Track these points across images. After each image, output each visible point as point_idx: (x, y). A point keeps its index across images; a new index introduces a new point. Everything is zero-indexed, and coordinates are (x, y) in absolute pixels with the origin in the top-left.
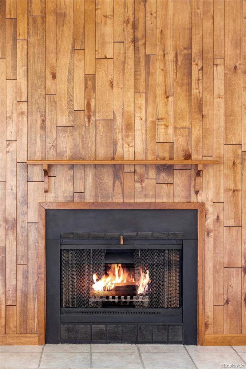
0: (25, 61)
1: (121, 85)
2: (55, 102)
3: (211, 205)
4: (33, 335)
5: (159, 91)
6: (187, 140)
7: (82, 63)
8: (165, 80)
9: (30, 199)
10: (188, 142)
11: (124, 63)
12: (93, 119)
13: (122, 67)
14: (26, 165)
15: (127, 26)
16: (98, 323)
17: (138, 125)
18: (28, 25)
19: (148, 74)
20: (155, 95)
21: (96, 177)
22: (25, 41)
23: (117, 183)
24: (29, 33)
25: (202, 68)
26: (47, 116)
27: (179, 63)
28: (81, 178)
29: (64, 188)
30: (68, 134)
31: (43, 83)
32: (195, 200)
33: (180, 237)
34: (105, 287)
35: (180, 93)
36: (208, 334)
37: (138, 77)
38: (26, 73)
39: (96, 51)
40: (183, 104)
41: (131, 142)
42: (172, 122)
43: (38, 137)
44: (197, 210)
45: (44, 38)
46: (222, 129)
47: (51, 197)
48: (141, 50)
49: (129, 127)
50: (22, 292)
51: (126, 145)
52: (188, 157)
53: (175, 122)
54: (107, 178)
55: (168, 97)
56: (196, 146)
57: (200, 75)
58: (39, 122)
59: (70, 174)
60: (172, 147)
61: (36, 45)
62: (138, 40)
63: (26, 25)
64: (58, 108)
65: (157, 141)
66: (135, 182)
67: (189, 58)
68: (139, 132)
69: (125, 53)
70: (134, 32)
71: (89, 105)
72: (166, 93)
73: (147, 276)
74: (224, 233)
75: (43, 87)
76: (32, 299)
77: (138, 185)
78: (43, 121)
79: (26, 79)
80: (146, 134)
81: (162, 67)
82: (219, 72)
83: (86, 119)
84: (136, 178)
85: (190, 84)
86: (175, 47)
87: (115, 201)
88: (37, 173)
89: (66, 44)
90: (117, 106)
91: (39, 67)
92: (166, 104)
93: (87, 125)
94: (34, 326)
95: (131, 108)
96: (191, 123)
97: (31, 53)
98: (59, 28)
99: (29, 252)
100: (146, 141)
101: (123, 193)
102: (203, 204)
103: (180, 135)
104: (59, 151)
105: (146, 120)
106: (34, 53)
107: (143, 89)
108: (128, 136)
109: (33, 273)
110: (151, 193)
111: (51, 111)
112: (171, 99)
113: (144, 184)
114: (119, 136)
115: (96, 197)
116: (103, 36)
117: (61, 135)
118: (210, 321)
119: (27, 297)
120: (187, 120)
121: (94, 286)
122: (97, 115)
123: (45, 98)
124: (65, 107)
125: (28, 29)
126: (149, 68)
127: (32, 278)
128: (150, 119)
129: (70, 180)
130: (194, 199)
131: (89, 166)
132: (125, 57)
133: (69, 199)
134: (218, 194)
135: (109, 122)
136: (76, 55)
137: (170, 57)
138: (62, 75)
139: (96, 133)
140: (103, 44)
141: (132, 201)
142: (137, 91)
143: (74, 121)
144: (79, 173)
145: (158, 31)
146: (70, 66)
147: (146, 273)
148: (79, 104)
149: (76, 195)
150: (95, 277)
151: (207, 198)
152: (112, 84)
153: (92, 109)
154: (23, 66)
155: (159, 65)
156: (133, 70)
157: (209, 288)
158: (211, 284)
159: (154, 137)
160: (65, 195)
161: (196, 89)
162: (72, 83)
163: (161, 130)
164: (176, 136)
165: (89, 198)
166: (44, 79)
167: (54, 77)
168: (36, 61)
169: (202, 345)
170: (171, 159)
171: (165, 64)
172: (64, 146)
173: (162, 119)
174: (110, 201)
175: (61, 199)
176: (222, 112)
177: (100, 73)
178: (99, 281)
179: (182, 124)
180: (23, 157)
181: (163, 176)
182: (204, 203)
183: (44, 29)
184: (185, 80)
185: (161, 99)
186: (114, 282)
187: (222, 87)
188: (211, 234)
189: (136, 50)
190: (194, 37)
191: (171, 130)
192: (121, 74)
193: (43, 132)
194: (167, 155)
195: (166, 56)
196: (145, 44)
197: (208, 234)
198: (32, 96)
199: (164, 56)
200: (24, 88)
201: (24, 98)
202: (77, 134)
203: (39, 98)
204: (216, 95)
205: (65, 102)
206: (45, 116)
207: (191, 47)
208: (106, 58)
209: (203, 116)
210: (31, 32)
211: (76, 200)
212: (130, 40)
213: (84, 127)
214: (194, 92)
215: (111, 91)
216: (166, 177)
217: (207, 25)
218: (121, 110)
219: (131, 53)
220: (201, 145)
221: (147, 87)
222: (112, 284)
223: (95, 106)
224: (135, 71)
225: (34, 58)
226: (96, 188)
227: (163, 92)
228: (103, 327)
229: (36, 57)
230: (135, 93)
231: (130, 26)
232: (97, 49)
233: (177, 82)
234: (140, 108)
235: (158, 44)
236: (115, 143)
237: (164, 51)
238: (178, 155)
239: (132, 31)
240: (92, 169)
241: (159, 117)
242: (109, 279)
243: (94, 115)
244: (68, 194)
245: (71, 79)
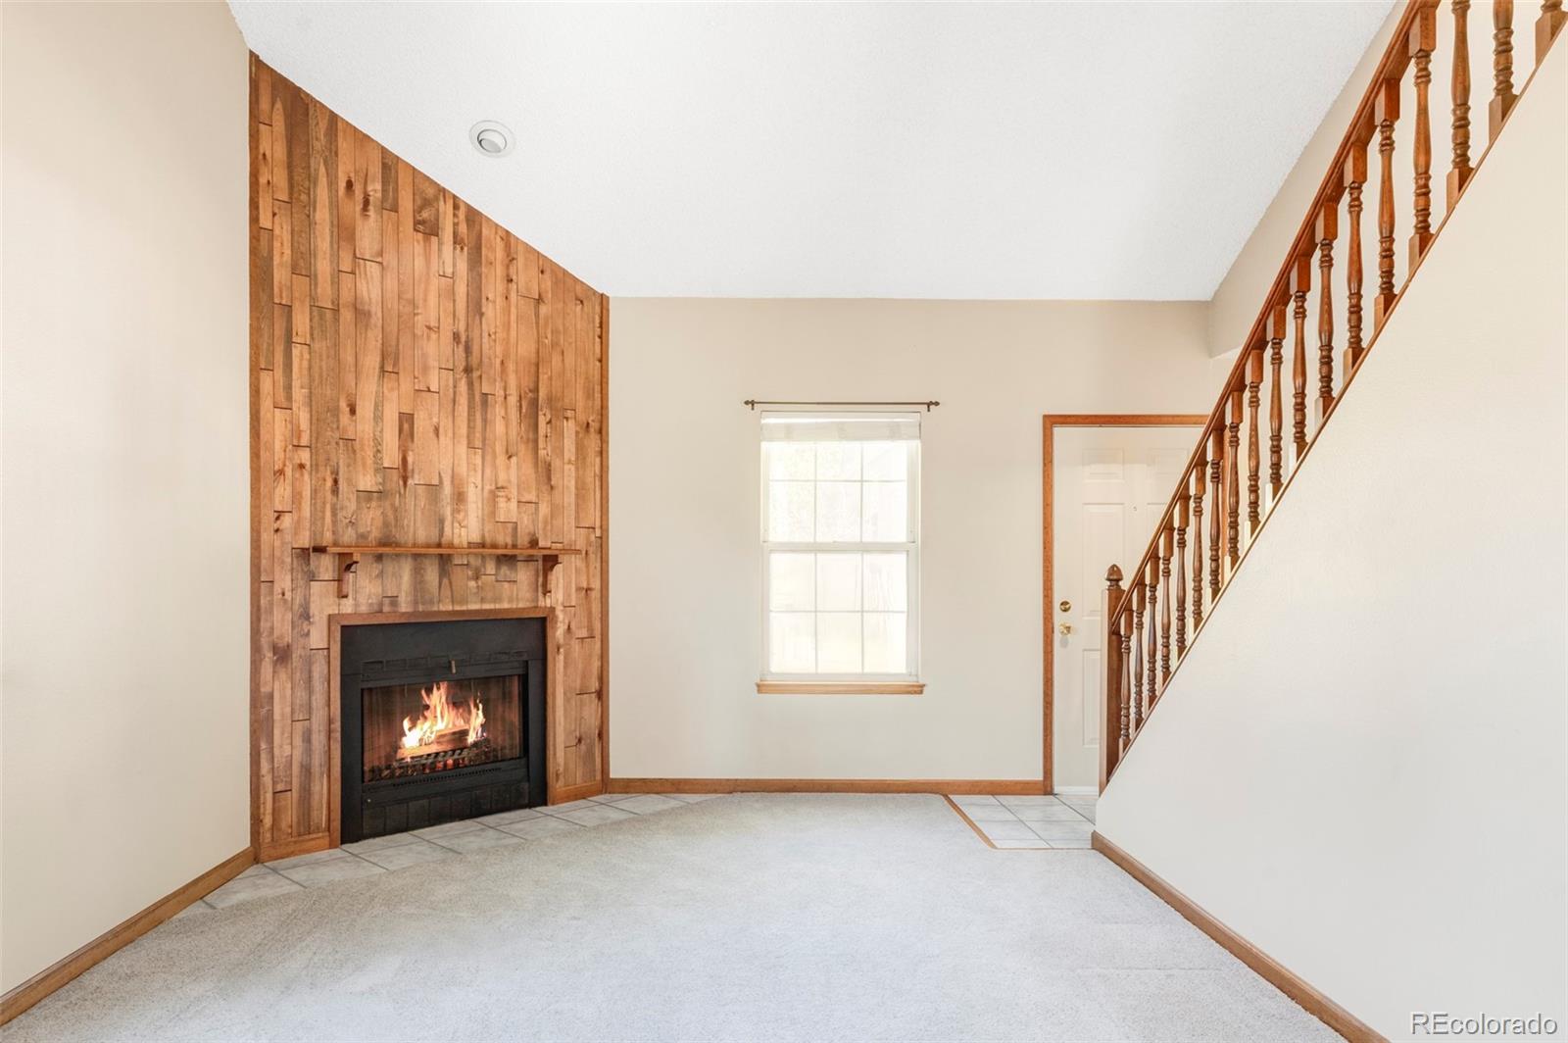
0: (306, 380)
1: (450, 434)
2: (354, 452)
3: (562, 611)
4: (321, 834)
5: (499, 448)
6: (533, 521)
7: (396, 393)
8: (507, 433)
9: (314, 609)
10: (534, 522)
11: (454, 401)
12: (410, 482)
13: (451, 405)
14: (304, 554)
15: (458, 347)
16: (417, 798)
17: (473, 495)
18: (311, 320)
19: (485, 421)
20: (494, 452)
21: (418, 572)
22: (307, 347)
23: (445, 581)
24: (312, 335)
25: (550, 422)
26: (341, 473)
27: (524, 410)
28: (394, 574)
29: (367, 590)
30: (374, 504)
31: (335, 420)
32: (543, 604)
33: (525, 658)
34: (421, 740)
35: (524, 451)
36: (557, 786)
37: (472, 424)
38: (307, 400)
39: (415, 378)
40: (528, 469)
41: (464, 520)
42: (516, 494)
43: (328, 507)
45: (336, 345)
46: (573, 507)
47: (347, 607)
48: (476, 384)
49: (460, 497)
50: (302, 766)
51: (456, 525)
52: (534, 543)
53: (518, 493)
54: (432, 574)
55: (510, 457)
56: (544, 529)
57: (549, 430)
58: (329, 483)
59: (376, 568)
60: (515, 529)
61: (324, 357)
62: (472, 370)
63: (308, 321)
64: (360, 463)
65: (497, 519)
66: (469, 579)
67: (534, 404)
68: (474, 506)
69: (455, 387)
70: (467, 357)
71: (404, 461)
72: (507, 452)
73: (480, 713)
74: (576, 646)
75: (335, 426)
76: (317, 775)
77: (472, 584)
78: (336, 482)
79: (307, 409)
80: (483, 509)
81: (503, 413)
82: (570, 428)
83: (401, 483)
84: (470, 573)
85: (536, 441)
86: (519, 387)
87: (442, 608)
88: (326, 566)
89: (371, 360)
90: (445, 466)
91: (329, 392)
92: (508, 468)
93: (402, 491)
94: (322, 820)
95: (463, 470)
96: (538, 496)
97: (316, 369)
98: (361, 334)
99: (313, 698)
100: (483, 520)
101: (452, 597)
102: (552, 609)
103: (525, 512)
104: (361, 530)
105: (483, 489)
106: (321, 368)
107: (478, 443)
108: (459, 511)
109: (319, 731)
110: (489, 595)
111: (349, 466)
112: (514, 460)
113: (480, 583)
114: (448, 512)
115: (416, 603)
116: (424, 356)
117: (364, 504)
118: (561, 769)
119: (310, 773)
120: (534, 493)
121: (404, 739)
122: (416, 476)
123: (337, 443)
124: (370, 461)
125: (311, 327)
126: (486, 413)
127: (318, 740)
128: (488, 488)
129: (377, 576)
130: (541, 603)
131: (406, 556)
132: (455, 393)
133: (376, 608)
134: (569, 595)
135: (434, 489)
136: (385, 380)
137: (513, 400)
138: (365, 409)
139: (415, 505)
140: (425, 369)
141: (464, 608)
142: (470, 446)
143: (383, 484)
144: (390, 567)
145: (498, 361)
146: (377, 396)
147: (478, 709)
148: (391, 457)
149: (387, 601)
150: (406, 724)
151: (557, 600)
152: (437, 430)
153: (410, 467)
154: (302, 387)
155: (499, 411)
156: (466, 414)
157: (560, 724)
158: (562, 719)
159: (493, 513)
160: (370, 601)
161: (544, 449)
162: (380, 424)
163: (502, 503)
164: (519, 513)
165: (405, 606)
166: (335, 412)
167: (353, 411)
168: (324, 381)
169: (553, 804)
170: (514, 546)
171: (506, 409)
172: (369, 523)
173: (503, 488)
174: (435, 609)
175: (363, 609)
176: (573, 482)
177: (421, 413)
178: (414, 730)
179: (527, 497)
180: (305, 541)
181: (505, 570)
182: (554, 608)
183: (337, 332)
184: (531, 436)
185: (501, 459)
186: (435, 729)
187: (573, 450)
188: (562, 650)
189: (470, 385)
190: (541, 377)
191: (514, 504)
192: (450, 419)
193: (335, 499)
194: (509, 541)
195: (508, 398)
196: (481, 377)
197: (558, 650)
198: (317, 439)
199: (505, 398)
200: (304, 425)
201: (305, 441)
202: (387, 504)
203: (329, 443)
204: (566, 460)
205: (370, 453)
206: (337, 474)
207: (536, 390)
208: (429, 391)
209: (552, 487)
210: (315, 333)
211: (386, 609)
212: (461, 368)
213: (397, 496)
214: (542, 453)
215: (436, 441)
216: (508, 572)
217: (556, 359)
218: (450, 472)
219: (463, 387)
220: (549, 527)
221: (484, 440)
222: (432, 733)
223: (414, 463)
224: (469, 415)
225: (321, 376)
226: (415, 589)
227: (504, 450)
228: (425, 802)
229: (324, 374)
230: (469, 447)
231: (461, 347)
232: (416, 374)
233: (522, 438)
234: (475, 470)
235: (498, 379)
236: (442, 522)
237: (505, 390)
238: (523, 540)
239: (464, 355)
240: (410, 560)
241: (499, 485)
242: (428, 724)
243: (412, 477)
244: (374, 600)
245: (378, 418)
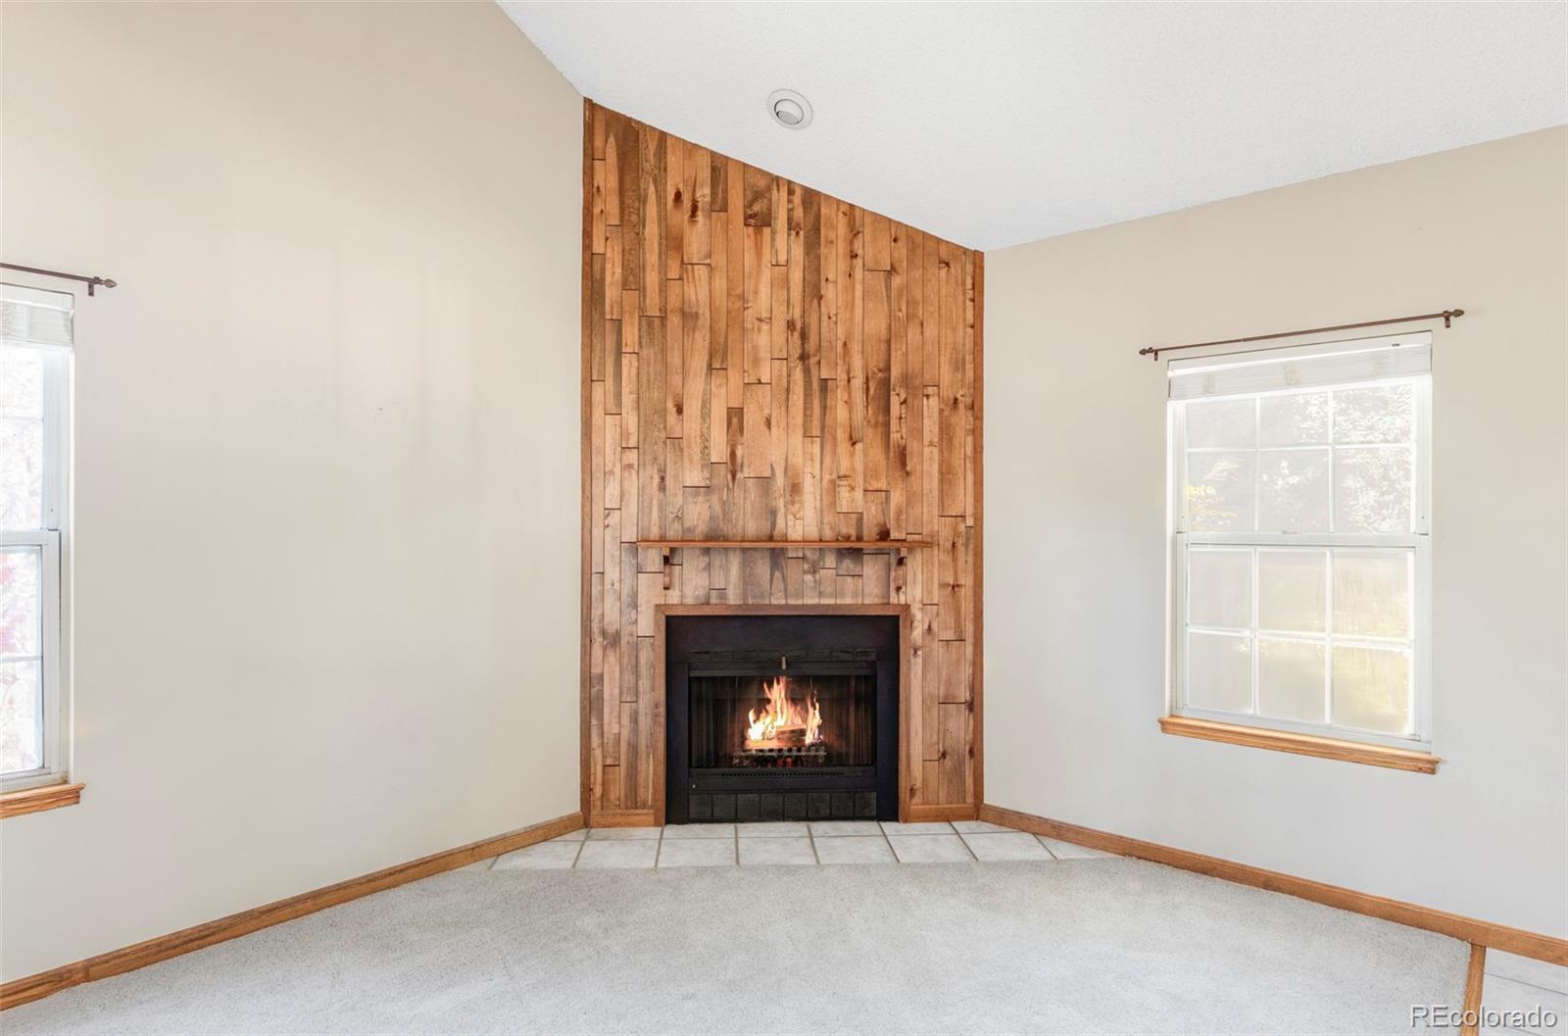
0: (634, 387)
1: (783, 424)
2: (681, 450)
3: (919, 609)
4: (646, 811)
5: (841, 435)
6: (883, 510)
7: (723, 391)
8: (850, 418)
9: (641, 600)
10: (885, 511)
11: (788, 390)
12: (739, 475)
13: (784, 396)
14: (634, 547)
15: (792, 335)
16: (746, 791)
17: (809, 486)
18: (640, 330)
19: (824, 408)
20: (835, 439)
21: (745, 565)
22: (635, 355)
23: (777, 574)
24: (640, 343)
25: (905, 401)
26: (668, 472)
27: (872, 392)
28: (721, 567)
29: (694, 583)
30: (701, 499)
31: (662, 420)
32: (896, 601)
33: (873, 657)
34: (764, 734)
35: (871, 436)
36: (916, 804)
37: (809, 413)
38: (635, 404)
39: (744, 371)
40: (877, 455)
41: (799, 512)
42: (861, 482)
43: (655, 502)
44: (898, 617)
45: (664, 350)
46: (936, 493)
47: (673, 598)
48: (814, 370)
49: (795, 489)
50: (629, 744)
51: (790, 517)
52: (884, 535)
53: (865, 481)
54: (762, 568)
55: (854, 444)
56: (898, 520)
57: (903, 411)
58: (656, 480)
59: (703, 561)
60: (860, 520)
61: (652, 362)
62: (809, 357)
63: (636, 330)
64: (686, 459)
65: (839, 511)
66: (805, 572)
67: (886, 384)
68: (812, 496)
69: (789, 376)
70: (803, 344)
71: (733, 455)
72: (851, 438)
74: (938, 649)
75: (662, 426)
76: (644, 756)
77: (809, 578)
78: (663, 479)
79: (635, 413)
80: (821, 500)
81: (846, 398)
82: (931, 406)
83: (729, 477)
84: (806, 566)
85: (887, 424)
86: (866, 368)
87: (774, 601)
88: (653, 558)
89: (699, 361)
90: (776, 456)
91: (656, 395)
92: (852, 455)
93: (731, 485)
94: (648, 797)
95: (798, 459)
96: (889, 484)
97: (644, 374)
98: (688, 335)
99: (640, 682)
100: (822, 511)
101: (786, 590)
102: (907, 607)
103: (872, 502)
104: (687, 524)
105: (821, 478)
106: (648, 373)
107: (816, 431)
108: (793, 503)
109: (646, 714)
110: (829, 589)
111: (675, 463)
112: (859, 446)
113: (818, 577)
114: (780, 503)
115: (744, 596)
116: (755, 349)
117: (690, 499)
118: (918, 784)
119: (637, 753)
120: (884, 480)
122: (746, 469)
123: (665, 443)
124: (697, 457)
125: (640, 337)
126: (825, 399)
127: (644, 722)
128: (827, 477)
129: (704, 569)
130: (894, 599)
131: (735, 549)
132: (789, 382)
133: (703, 601)
134: (930, 592)
135: (765, 482)
136: (713, 377)
137: (858, 383)
138: (692, 408)
139: (745, 498)
140: (756, 361)
141: (800, 602)
142: (807, 435)
143: (710, 479)
144: (717, 560)
145: (840, 344)
146: (704, 394)
147: (815, 709)
148: (719, 452)
149: (714, 594)
151: (914, 597)
152: (768, 423)
153: (739, 461)
154: (631, 393)
155: (840, 395)
156: (801, 402)
157: (917, 734)
158: (920, 729)
159: (833, 503)
160: (696, 593)
161: (897, 432)
162: (707, 420)
163: (844, 493)
164: (866, 502)
165: (733, 598)
166: (664, 413)
167: (680, 411)
168: (651, 386)
169: (906, 821)
170: (859, 539)
171: (850, 394)
172: (695, 517)
173: (845, 477)
174: (767, 602)
175: (690, 601)
176: (936, 467)
177: (751, 406)
178: (759, 722)
179: (876, 485)
180: (630, 535)
181: (848, 564)
182: (909, 606)
183: (665, 337)
184: (881, 419)
185: (843, 447)
186: (776, 724)
187: (936, 430)
188: (920, 652)
189: (807, 372)
190: (893, 354)
191: (859, 494)
192: (783, 408)
193: (662, 496)
194: (853, 532)
195: (852, 381)
196: (819, 363)
197: (915, 652)
198: (645, 440)
199: (849, 381)
200: (632, 426)
201: (633, 442)
202: (715, 499)
203: (656, 443)
204: (926, 442)
205: (696, 449)
206: (665, 472)
207: (888, 369)
208: (760, 383)
209: (908, 474)
210: (644, 341)
211: (713, 601)
212: (797, 356)
213: (726, 490)
214: (894, 436)
215: (767, 433)
216: (852, 566)
217: (913, 333)
218: (783, 463)
219: (798, 375)
220: (904, 517)
221: (823, 429)
222: (774, 728)
223: (743, 457)
224: (805, 403)
225: (649, 380)
226: (745, 583)
227: (847, 436)
228: (755, 797)
229: (652, 378)
230: (805, 437)
231: (797, 335)
232: (746, 368)
233: (869, 421)
234: (812, 460)
235: (840, 362)
236: (774, 513)
237: (848, 373)
238: (870, 531)
239: (800, 342)
240: (738, 552)
241: (841, 474)
242: (770, 719)
243: (742, 470)
244: (701, 592)
245: (705, 414)
